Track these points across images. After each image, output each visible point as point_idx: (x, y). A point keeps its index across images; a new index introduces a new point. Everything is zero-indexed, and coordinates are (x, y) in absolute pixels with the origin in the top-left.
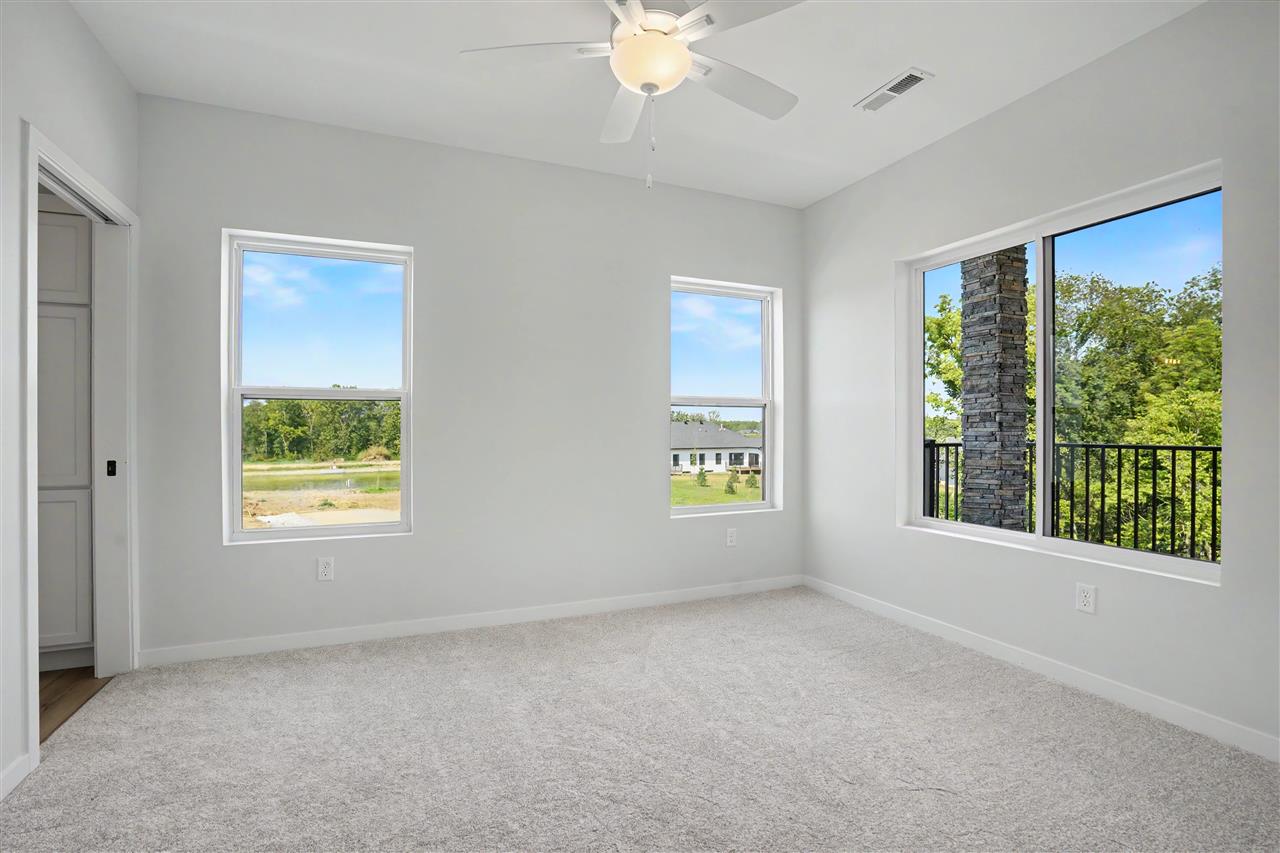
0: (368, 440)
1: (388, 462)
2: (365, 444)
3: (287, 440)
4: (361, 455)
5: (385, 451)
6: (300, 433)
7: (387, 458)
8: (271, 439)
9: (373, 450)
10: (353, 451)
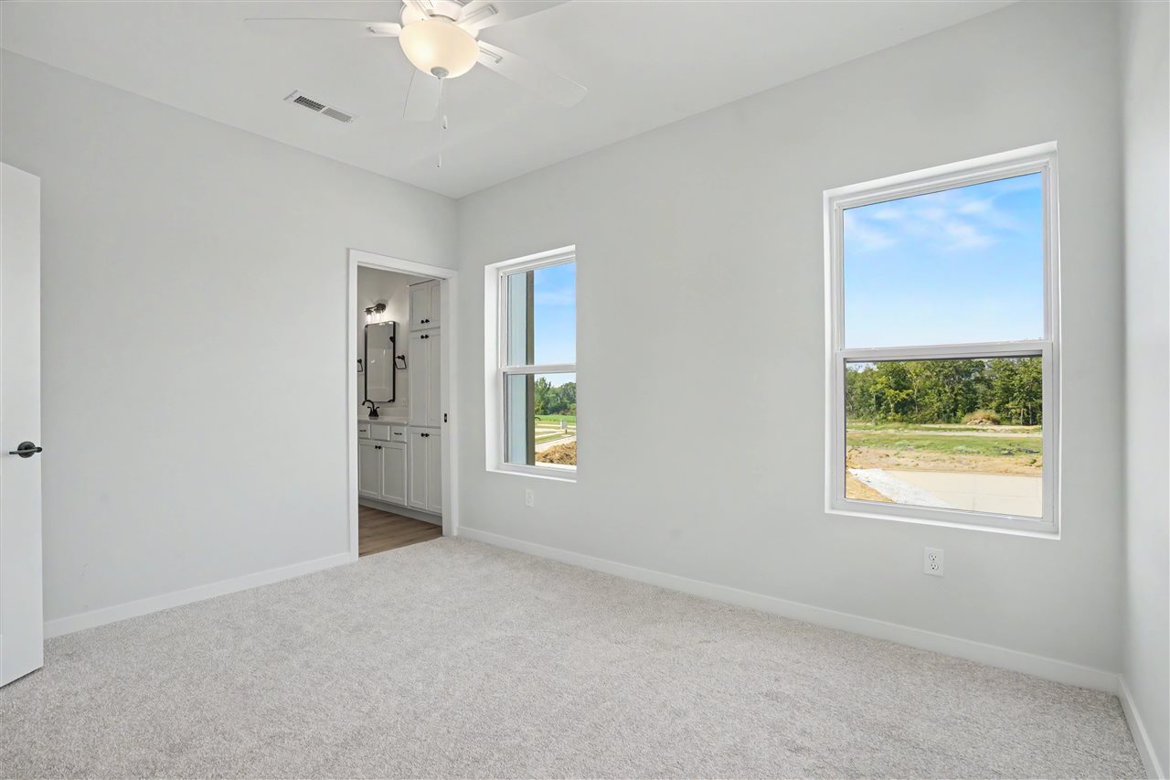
0: (976, 403)
1: (996, 427)
2: (971, 408)
3: (893, 402)
4: (966, 418)
5: (997, 416)
6: (904, 396)
7: (996, 422)
8: (879, 401)
9: (980, 414)
10: (959, 413)
